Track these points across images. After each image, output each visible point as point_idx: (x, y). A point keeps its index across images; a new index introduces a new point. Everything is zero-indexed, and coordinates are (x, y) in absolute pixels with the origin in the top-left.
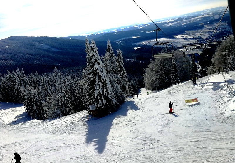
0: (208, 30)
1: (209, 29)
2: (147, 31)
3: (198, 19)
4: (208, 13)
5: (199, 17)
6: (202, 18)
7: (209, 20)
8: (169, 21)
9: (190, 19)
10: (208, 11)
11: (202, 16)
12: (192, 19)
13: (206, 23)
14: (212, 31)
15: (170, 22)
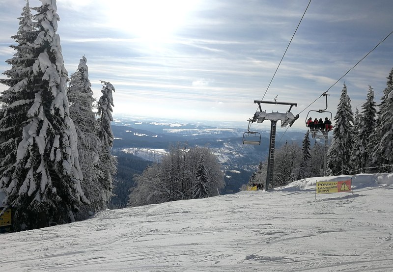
0: (229, 151)
1: (229, 149)
2: (136, 133)
3: (215, 131)
4: (230, 126)
5: (217, 129)
6: (221, 131)
7: (230, 137)
8: (173, 125)
9: (204, 129)
10: (229, 124)
11: (222, 129)
12: (207, 130)
13: (225, 140)
14: (233, 153)
15: (175, 127)
